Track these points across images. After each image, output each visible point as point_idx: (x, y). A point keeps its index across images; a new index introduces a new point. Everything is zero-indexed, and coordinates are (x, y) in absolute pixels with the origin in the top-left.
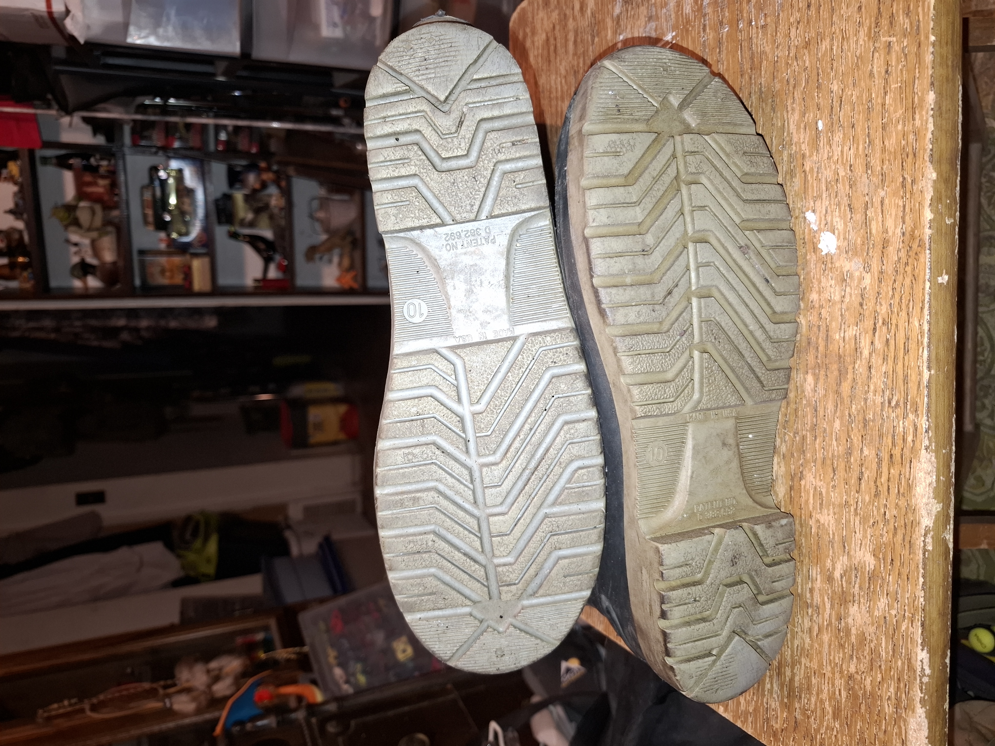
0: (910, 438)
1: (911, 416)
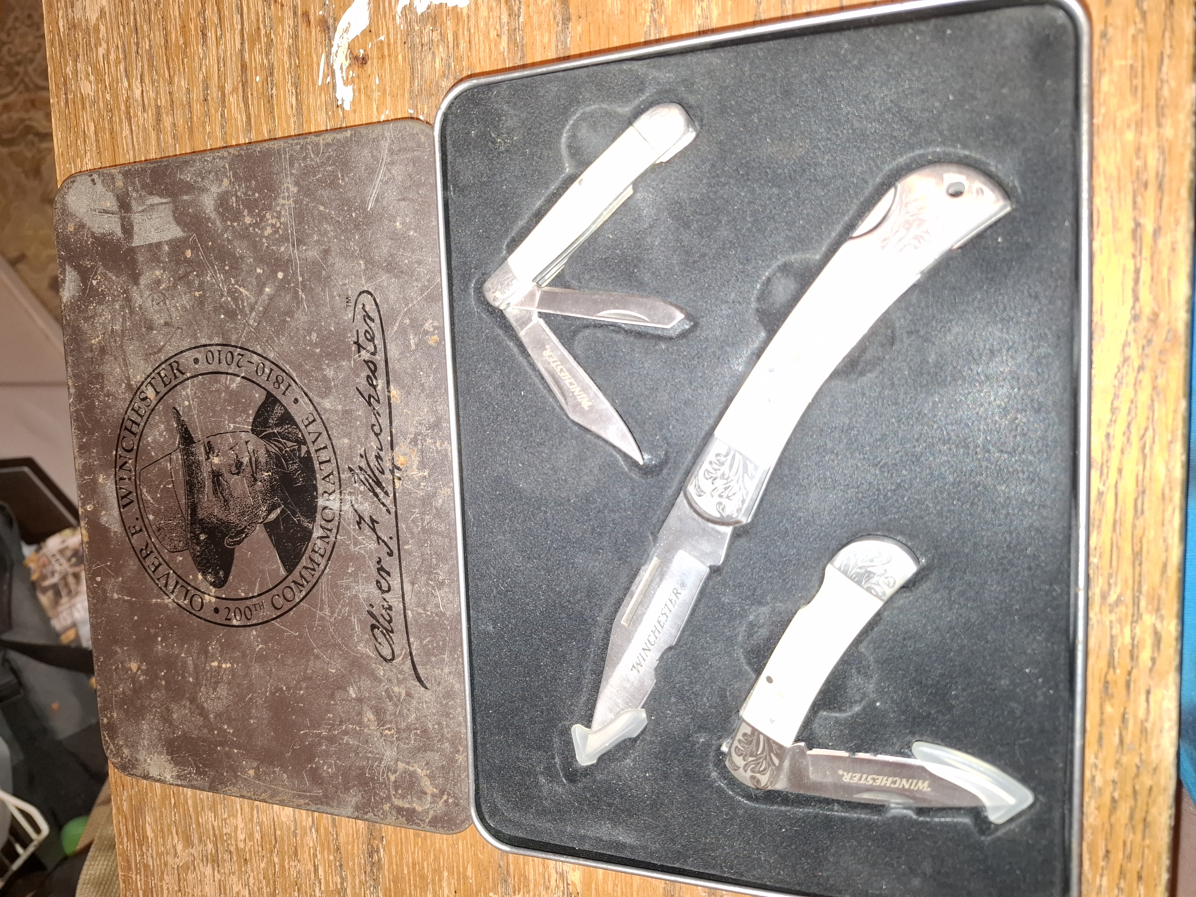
0: (1145, 655)
1: (1148, 619)
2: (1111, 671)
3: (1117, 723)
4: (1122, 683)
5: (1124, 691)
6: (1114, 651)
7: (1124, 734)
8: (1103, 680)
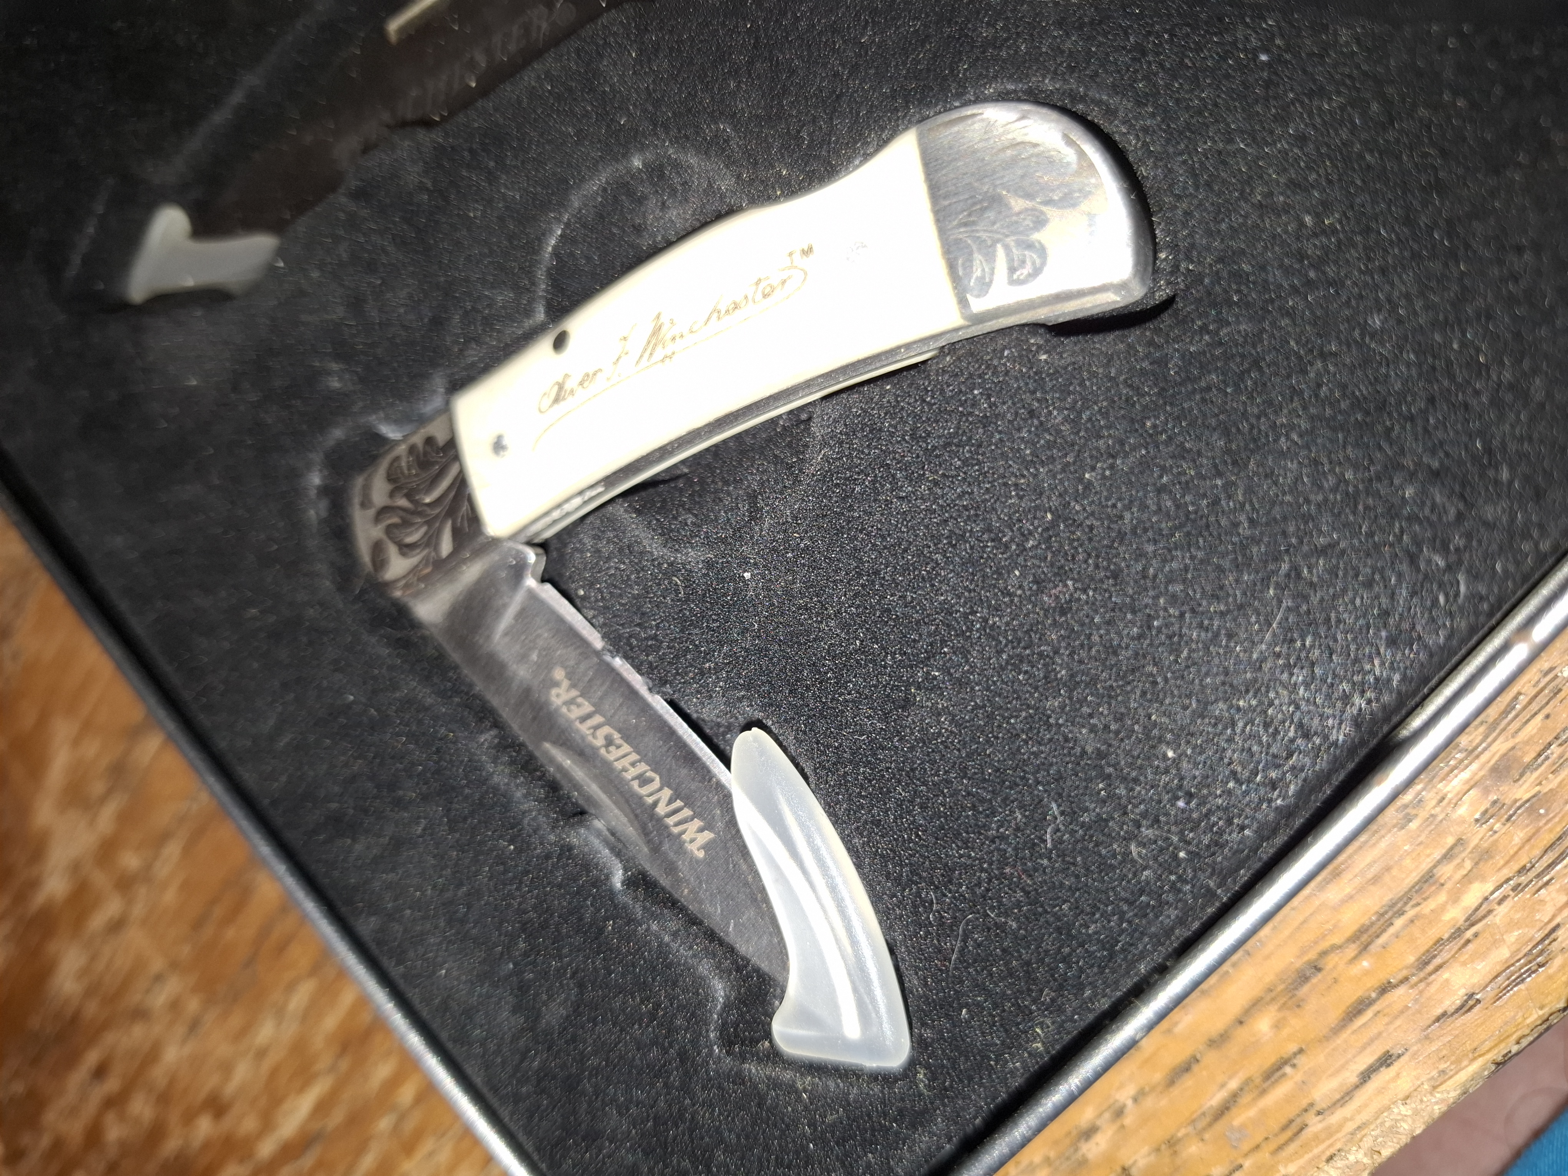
2: (1351, 950)
3: (1254, 1067)
4: (1349, 994)
5: (1334, 1016)
6: (1401, 913)
7: (1245, 1099)
8: (1312, 955)
